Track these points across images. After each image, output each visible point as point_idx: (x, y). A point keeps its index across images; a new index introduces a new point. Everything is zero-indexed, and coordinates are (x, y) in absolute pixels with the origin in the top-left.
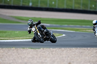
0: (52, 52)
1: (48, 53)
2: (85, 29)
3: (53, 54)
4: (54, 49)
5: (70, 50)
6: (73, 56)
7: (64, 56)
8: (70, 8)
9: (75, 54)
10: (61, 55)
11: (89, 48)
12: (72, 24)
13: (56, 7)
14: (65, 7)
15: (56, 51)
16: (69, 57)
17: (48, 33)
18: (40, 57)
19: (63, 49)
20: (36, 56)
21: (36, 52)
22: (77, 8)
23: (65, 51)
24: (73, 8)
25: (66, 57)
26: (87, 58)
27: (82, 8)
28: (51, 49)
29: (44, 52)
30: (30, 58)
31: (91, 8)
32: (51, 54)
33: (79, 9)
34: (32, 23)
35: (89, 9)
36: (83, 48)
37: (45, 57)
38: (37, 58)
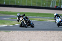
0: (18, 33)
1: (15, 34)
2: (39, 19)
3: (18, 35)
4: (20, 32)
5: (30, 32)
6: (32, 36)
7: (26, 36)
8: (30, 5)
9: (33, 35)
10: (24, 35)
11: (42, 31)
12: (31, 16)
13: (21, 5)
14: (26, 5)
15: (21, 33)
16: (29, 37)
17: (29, 22)
18: (10, 37)
19: (25, 31)
20: (8, 36)
21: (8, 34)
22: (34, 6)
23: (26, 33)
24: (32, 5)
25: (27, 37)
26: (41, 37)
27: (37, 5)
28: (18, 31)
29: (13, 34)
30: (4, 37)
31: (43, 5)
32: (17, 35)
33: (35, 6)
34: (20, 15)
35: (42, 6)
36: (38, 31)
37: (14, 37)
38: (8, 37)
